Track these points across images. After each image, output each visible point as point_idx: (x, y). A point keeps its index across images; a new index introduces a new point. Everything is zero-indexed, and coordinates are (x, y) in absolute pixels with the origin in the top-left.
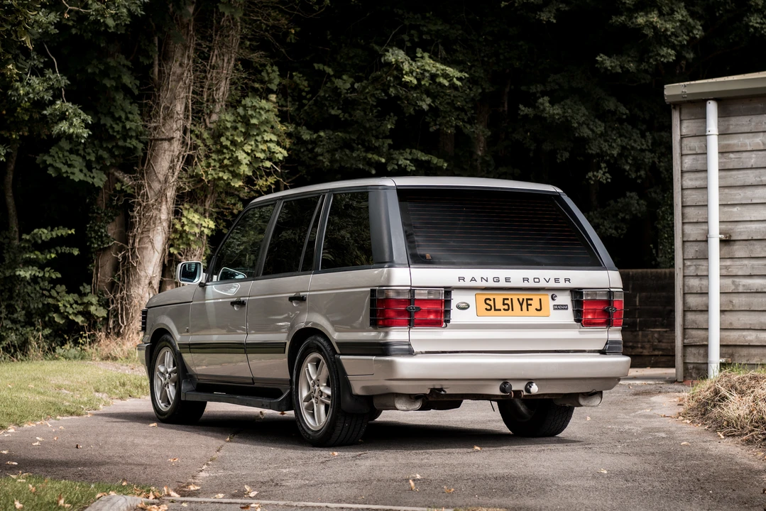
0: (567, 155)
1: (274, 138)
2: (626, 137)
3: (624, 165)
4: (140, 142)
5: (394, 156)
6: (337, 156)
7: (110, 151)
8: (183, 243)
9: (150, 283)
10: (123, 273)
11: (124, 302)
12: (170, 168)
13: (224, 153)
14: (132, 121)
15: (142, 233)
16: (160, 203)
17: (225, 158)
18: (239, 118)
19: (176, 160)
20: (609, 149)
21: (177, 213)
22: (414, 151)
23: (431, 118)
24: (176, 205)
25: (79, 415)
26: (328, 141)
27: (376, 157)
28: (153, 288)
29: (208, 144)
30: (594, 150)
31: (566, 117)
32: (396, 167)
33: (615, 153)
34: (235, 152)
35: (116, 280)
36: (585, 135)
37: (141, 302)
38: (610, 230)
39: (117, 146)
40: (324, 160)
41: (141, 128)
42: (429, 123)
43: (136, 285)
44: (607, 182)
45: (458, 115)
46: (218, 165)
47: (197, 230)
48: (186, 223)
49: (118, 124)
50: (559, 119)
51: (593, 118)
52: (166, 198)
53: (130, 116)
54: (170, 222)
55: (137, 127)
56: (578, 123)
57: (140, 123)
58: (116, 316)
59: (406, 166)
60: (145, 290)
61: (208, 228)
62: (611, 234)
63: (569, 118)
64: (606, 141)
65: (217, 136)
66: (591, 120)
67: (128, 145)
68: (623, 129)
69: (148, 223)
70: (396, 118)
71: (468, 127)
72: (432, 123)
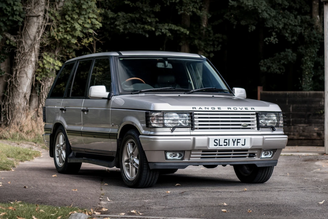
0: (254, 28)
1: (95, 17)
2: (286, 18)
3: (285, 33)
4: (21, 17)
5: (159, 27)
6: (128, 27)
7: (4, 23)
8: (44, 74)
9: (25, 96)
10: (10, 91)
11: (10, 107)
12: (37, 32)
13: (67, 24)
14: (17, 6)
15: (21, 68)
16: (31, 52)
17: (68, 27)
18: (75, 5)
19: (40, 28)
20: (277, 25)
21: (40, 57)
22: (170, 25)
23: (179, 6)
24: (40, 53)
25: (8, 170)
26: (123, 18)
27: (150, 27)
28: (26, 99)
29: (58, 19)
30: (269, 25)
31: (255, 7)
32: (160, 34)
33: (281, 26)
34: (73, 24)
35: (5, 95)
36: (265, 17)
37: (20, 107)
38: (276, 70)
39: (8, 20)
40: (120, 29)
41: (22, 10)
42: (178, 10)
43: (17, 98)
44: (276, 43)
45: (194, 5)
46: (63, 31)
47: (52, 67)
48: (46, 63)
49: (9, 7)
50: (251, 8)
51: (269, 7)
52: (35, 49)
53: (16, 3)
54: (36, 62)
55: (20, 9)
56: (262, 10)
57: (21, 7)
58: (5, 115)
59: (166, 33)
60: (22, 100)
61: (58, 66)
62: (277, 72)
63: (257, 7)
64: (275, 20)
65: (63, 14)
66: (269, 9)
67: (15, 19)
68: (285, 13)
69: (24, 63)
70: (160, 6)
71: (199, 11)
72: (179, 10)
